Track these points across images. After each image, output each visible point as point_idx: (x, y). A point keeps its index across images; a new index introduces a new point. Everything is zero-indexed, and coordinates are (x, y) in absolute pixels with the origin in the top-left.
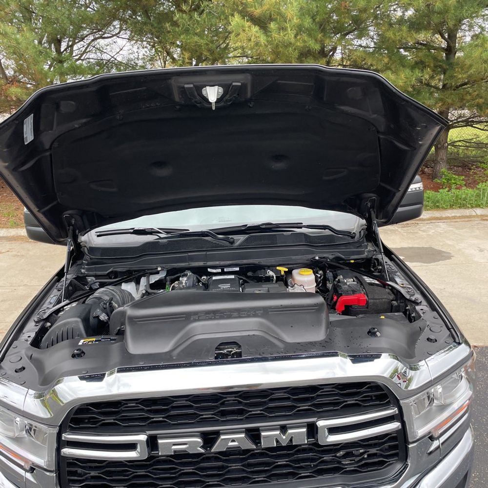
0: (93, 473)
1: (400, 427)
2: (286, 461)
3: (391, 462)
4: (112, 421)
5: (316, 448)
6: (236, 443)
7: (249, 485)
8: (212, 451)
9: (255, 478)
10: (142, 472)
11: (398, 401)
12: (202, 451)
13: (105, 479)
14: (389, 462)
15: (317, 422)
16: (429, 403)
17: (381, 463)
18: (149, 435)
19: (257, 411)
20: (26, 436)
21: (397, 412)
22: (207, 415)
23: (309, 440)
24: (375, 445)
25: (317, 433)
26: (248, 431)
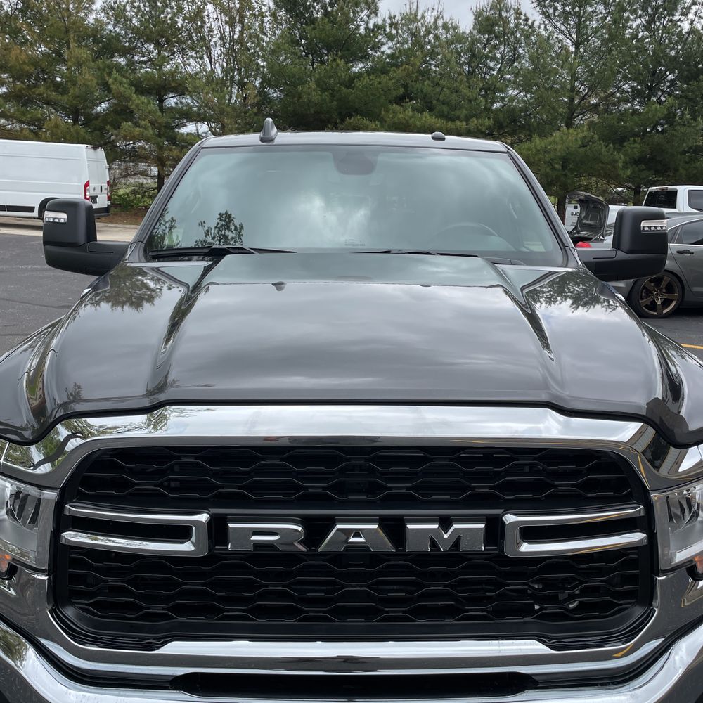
0: (113, 581)
1: (645, 542)
2: (445, 586)
3: (624, 606)
4: (152, 487)
5: (498, 567)
6: (362, 540)
7: (376, 623)
8: (320, 549)
9: (388, 612)
10: (195, 585)
11: (646, 493)
12: (302, 548)
13: (133, 592)
14: (621, 605)
15: (503, 515)
16: (691, 518)
17: (606, 606)
18: (214, 514)
19: (400, 489)
20: (6, 517)
21: (642, 514)
22: (315, 489)
23: (487, 548)
24: (598, 572)
25: (503, 537)
26: (383, 522)
